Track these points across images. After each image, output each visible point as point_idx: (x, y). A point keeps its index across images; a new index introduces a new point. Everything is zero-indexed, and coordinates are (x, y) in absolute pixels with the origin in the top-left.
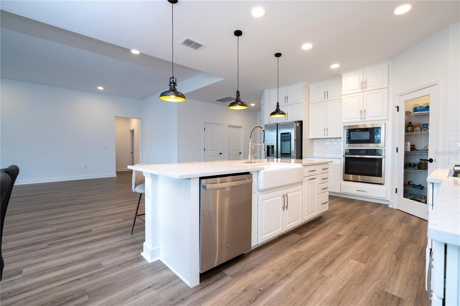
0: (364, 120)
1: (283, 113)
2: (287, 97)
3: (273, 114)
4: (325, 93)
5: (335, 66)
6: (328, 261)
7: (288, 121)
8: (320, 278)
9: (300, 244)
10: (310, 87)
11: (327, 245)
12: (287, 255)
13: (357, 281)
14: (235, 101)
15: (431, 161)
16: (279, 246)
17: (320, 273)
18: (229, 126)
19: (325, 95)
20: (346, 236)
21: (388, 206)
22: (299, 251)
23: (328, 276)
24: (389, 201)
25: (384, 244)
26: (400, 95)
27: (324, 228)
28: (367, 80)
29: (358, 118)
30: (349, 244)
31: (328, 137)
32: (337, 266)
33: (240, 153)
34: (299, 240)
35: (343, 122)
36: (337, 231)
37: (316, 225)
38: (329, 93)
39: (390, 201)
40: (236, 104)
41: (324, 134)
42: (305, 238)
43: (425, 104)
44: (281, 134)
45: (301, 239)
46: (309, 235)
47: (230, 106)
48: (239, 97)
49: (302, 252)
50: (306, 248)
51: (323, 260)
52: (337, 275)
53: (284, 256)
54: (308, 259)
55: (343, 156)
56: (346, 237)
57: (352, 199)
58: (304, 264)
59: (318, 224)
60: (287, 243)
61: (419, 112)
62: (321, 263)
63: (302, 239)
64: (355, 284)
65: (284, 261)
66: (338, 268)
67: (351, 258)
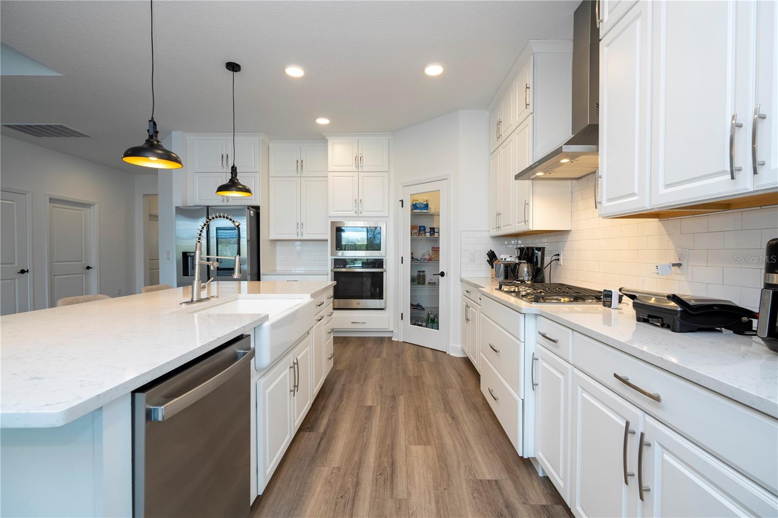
0: (360, 215)
1: (246, 190)
2: (227, 157)
3: (222, 188)
4: (297, 162)
5: (323, 121)
6: (386, 465)
7: (228, 204)
8: (399, 508)
9: (326, 451)
10: (271, 145)
11: (365, 433)
12: (319, 489)
13: (443, 483)
14: (146, 146)
15: (442, 274)
16: (292, 476)
17: (392, 497)
18: (52, 200)
19: (297, 166)
20: (378, 405)
21: (392, 339)
22: (334, 468)
23: (406, 496)
24: (392, 331)
25: (427, 402)
26: (404, 185)
27: (342, 402)
28: (362, 155)
29: (352, 211)
30: (391, 419)
31: (304, 238)
32: (404, 469)
33: (88, 268)
34: (319, 444)
35: (330, 215)
36: (361, 402)
37: (326, 401)
38: (304, 164)
39: (394, 331)
40: (148, 154)
41: (296, 233)
42: (324, 433)
43: (424, 201)
44: (218, 229)
45: (320, 441)
46: (328, 426)
47: (127, 155)
48: (156, 136)
49: (339, 469)
50: (339, 455)
51: (379, 470)
52: (415, 487)
53: (313, 495)
54: (357, 478)
55: (332, 271)
56: (379, 407)
57: (345, 338)
58: (358, 492)
59: (328, 397)
60: (302, 461)
61: (419, 211)
62: (381, 474)
63: (322, 438)
64: (444, 489)
65: (323, 507)
66: (407, 470)
67: (410, 444)
